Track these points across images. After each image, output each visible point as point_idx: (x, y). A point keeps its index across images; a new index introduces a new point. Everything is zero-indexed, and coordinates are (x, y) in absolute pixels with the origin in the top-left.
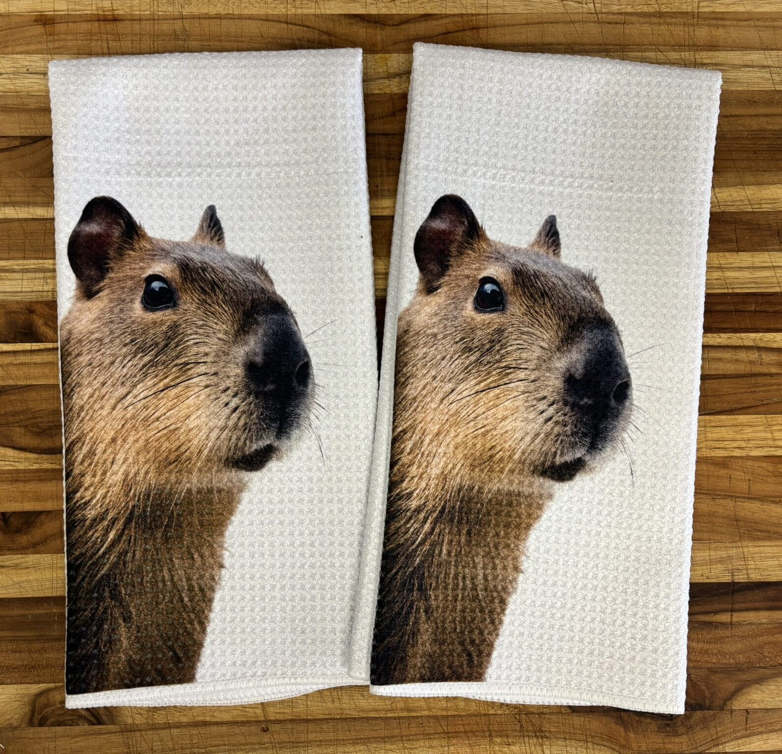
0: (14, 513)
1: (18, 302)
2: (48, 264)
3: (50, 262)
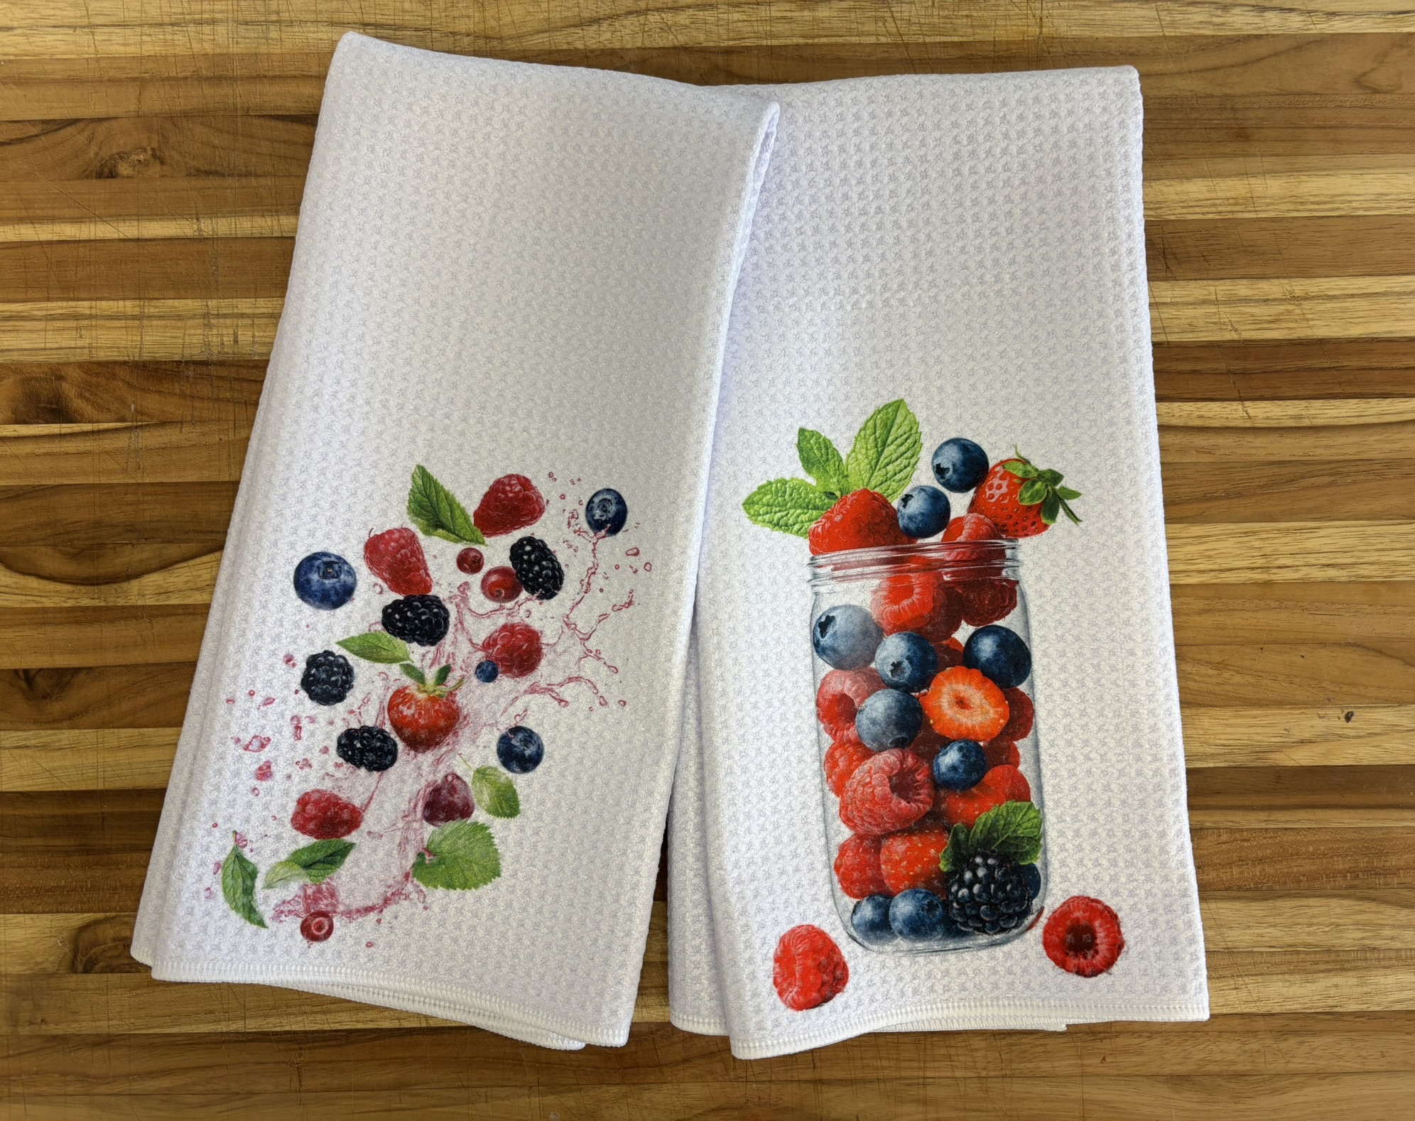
0: (41, 670)
1: (40, 365)
2: (83, 307)
3: (86, 304)
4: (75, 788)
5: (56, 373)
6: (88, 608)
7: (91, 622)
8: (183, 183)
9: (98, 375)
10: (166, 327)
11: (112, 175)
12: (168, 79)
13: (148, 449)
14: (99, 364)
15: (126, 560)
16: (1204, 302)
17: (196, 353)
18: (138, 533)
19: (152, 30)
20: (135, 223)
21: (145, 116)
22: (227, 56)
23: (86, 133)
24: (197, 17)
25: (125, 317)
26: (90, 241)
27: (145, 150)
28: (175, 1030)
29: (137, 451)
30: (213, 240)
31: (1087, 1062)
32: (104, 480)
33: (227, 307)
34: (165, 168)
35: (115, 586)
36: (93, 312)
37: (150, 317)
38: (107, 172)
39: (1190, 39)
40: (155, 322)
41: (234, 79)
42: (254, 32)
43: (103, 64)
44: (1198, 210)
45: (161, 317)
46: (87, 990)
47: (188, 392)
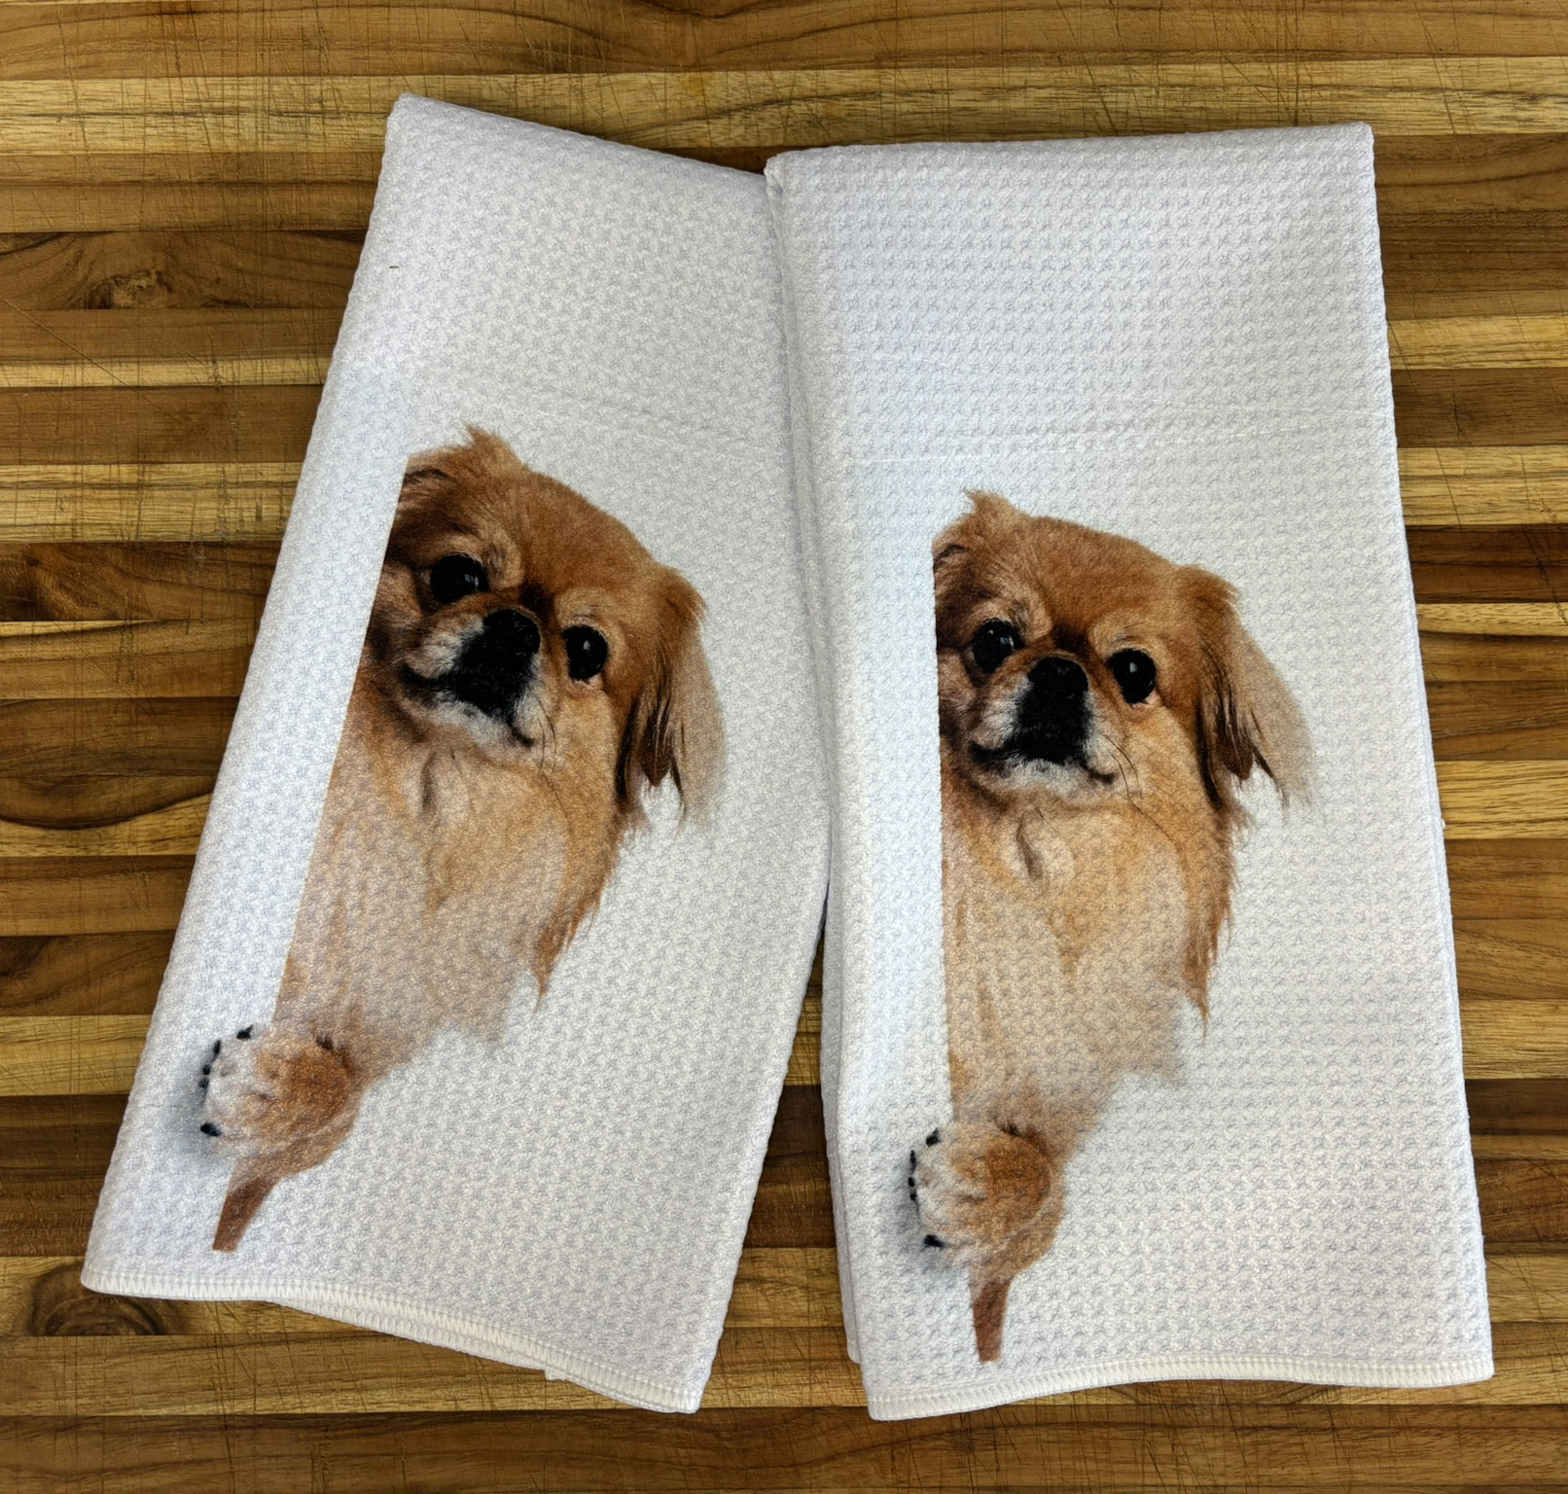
1: (7, 546)
2: (65, 472)
3: (69, 468)
4: (41, 1093)
5: (31, 556)
6: (63, 859)
7: (67, 877)
8: (195, 316)
9: (83, 559)
10: (171, 498)
11: (106, 305)
12: (180, 183)
13: (143, 655)
14: (85, 545)
15: (113, 797)
16: (1508, 475)
17: (208, 531)
18: (129, 762)
19: (160, 120)
20: (134, 367)
21: (150, 230)
22: (256, 156)
23: (72, 252)
24: (216, 104)
25: (120, 486)
26: (75, 388)
27: (148, 274)
28: (164, 1411)
29: (130, 657)
30: (234, 387)
31: (1356, 1467)
32: (88, 694)
33: (248, 473)
34: (175, 296)
35: (99, 831)
36: (78, 478)
37: (150, 486)
38: (99, 301)
39: (1490, 138)
40: (157, 493)
41: (261, 186)
42: (290, 126)
43: (95, 163)
44: (1499, 356)
45: (165, 487)
46: (49, 1357)
47: (197, 582)
